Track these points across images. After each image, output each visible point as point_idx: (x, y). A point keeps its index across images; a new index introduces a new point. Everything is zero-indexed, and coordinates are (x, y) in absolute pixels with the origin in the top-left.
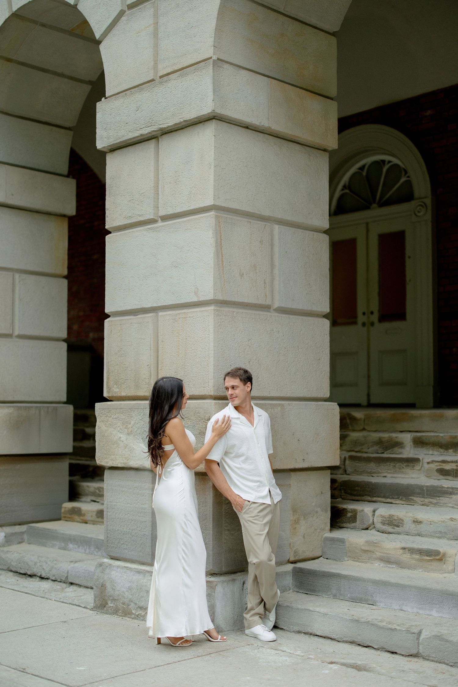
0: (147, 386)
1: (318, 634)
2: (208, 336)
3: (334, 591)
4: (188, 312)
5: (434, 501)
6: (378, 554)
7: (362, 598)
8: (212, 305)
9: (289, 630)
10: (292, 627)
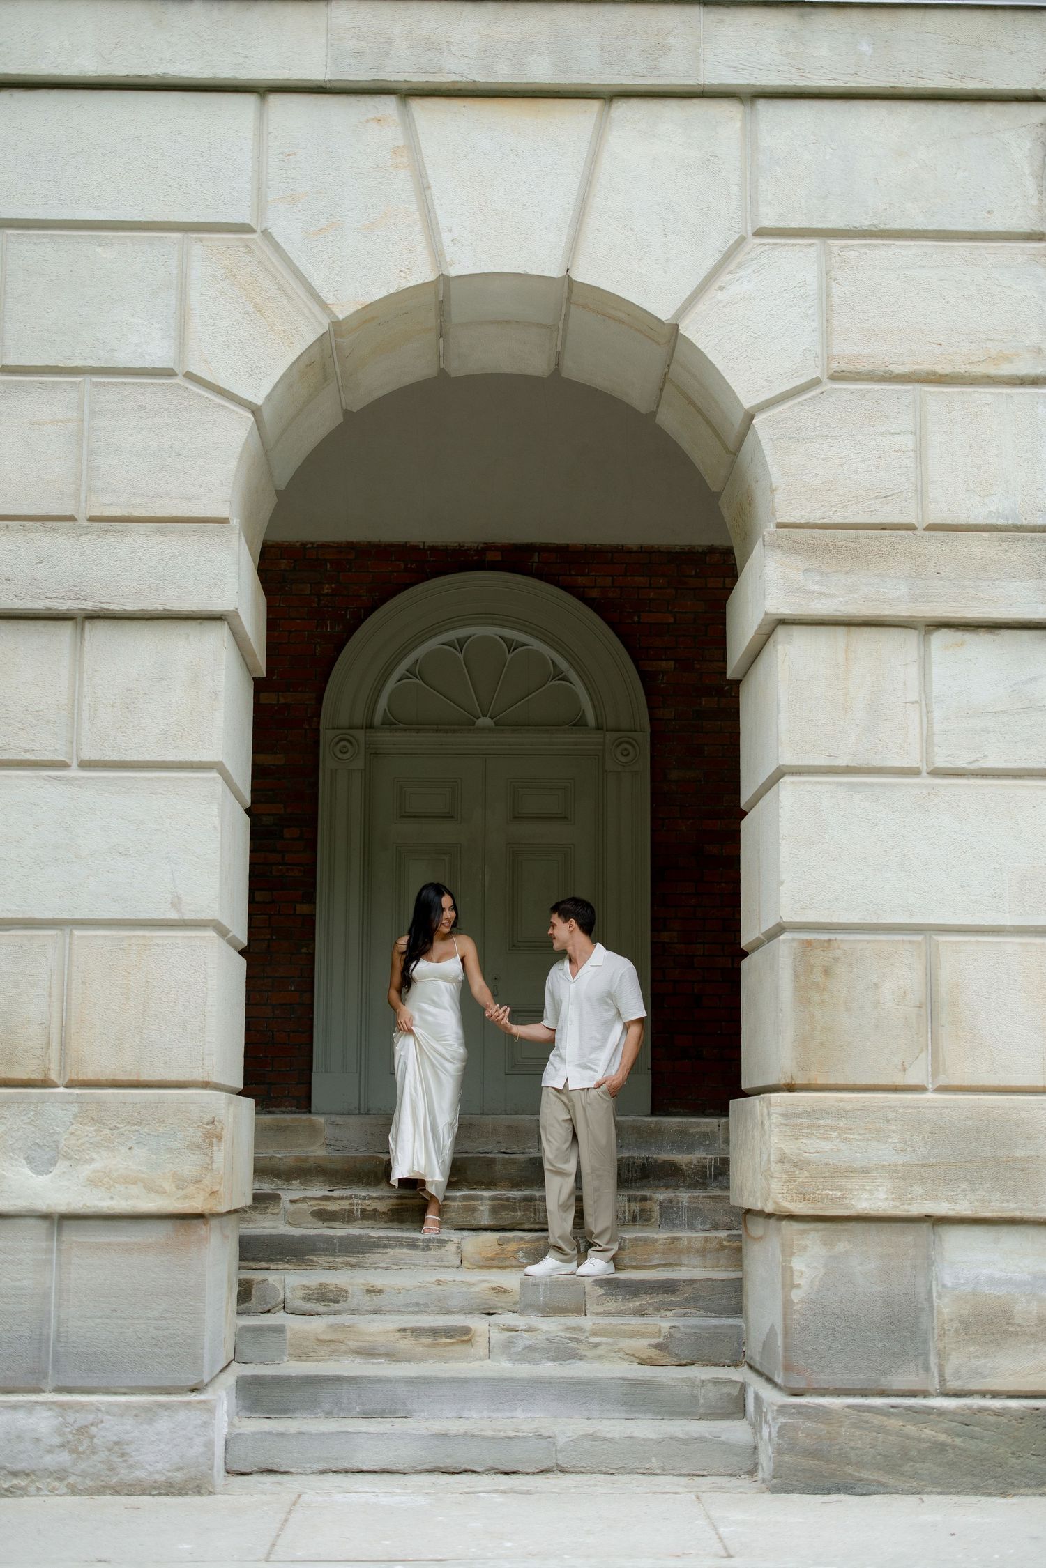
0: (37, 1061)
1: (364, 1468)
2: (204, 980)
3: (328, 1406)
4: (152, 937)
5: (353, 1260)
6: (353, 1345)
7: (384, 1410)
8: (208, 928)
9: (302, 1472)
10: (309, 1465)
